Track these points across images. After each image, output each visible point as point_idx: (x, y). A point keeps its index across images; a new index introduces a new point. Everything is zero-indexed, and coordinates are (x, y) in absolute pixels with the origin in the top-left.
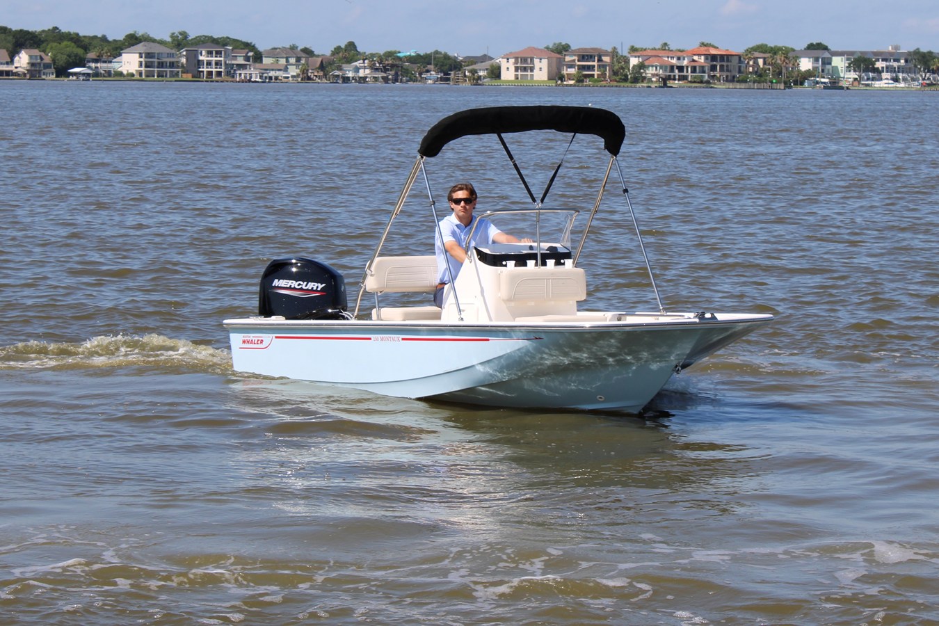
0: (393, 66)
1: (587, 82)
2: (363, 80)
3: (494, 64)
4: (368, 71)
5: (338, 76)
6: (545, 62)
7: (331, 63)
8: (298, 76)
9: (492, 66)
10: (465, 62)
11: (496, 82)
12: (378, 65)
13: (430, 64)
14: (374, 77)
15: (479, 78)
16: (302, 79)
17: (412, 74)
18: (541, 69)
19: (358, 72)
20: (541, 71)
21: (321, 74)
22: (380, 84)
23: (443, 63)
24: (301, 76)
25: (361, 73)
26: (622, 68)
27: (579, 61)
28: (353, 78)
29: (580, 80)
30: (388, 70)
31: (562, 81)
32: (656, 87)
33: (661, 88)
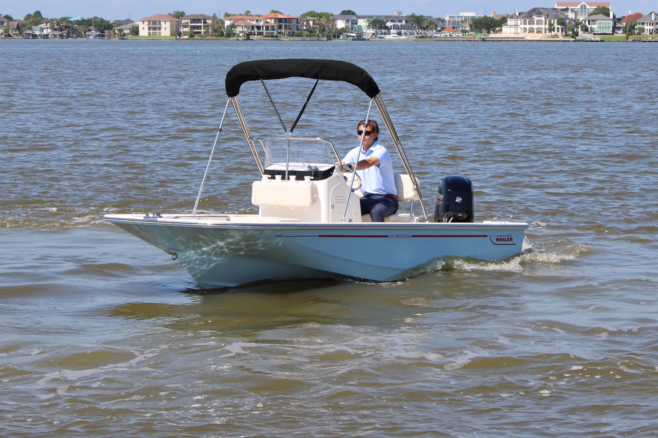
0: (67, 27)
1: (197, 36)
2: (46, 36)
3: (135, 25)
4: (50, 30)
5: (29, 34)
6: (170, 23)
7: (25, 25)
8: (2, 34)
9: (133, 27)
10: (115, 24)
11: (136, 37)
12: (57, 26)
13: (92, 25)
14: (54, 34)
15: (125, 34)
16: (4, 36)
17: (80, 32)
19: (43, 31)
20: (165, 30)
21: (18, 32)
22: (58, 39)
23: (101, 24)
25: (46, 32)
26: (220, 28)
27: (192, 23)
28: (39, 35)
29: (192, 35)
30: (64, 29)
32: (242, 40)
33: (245, 40)
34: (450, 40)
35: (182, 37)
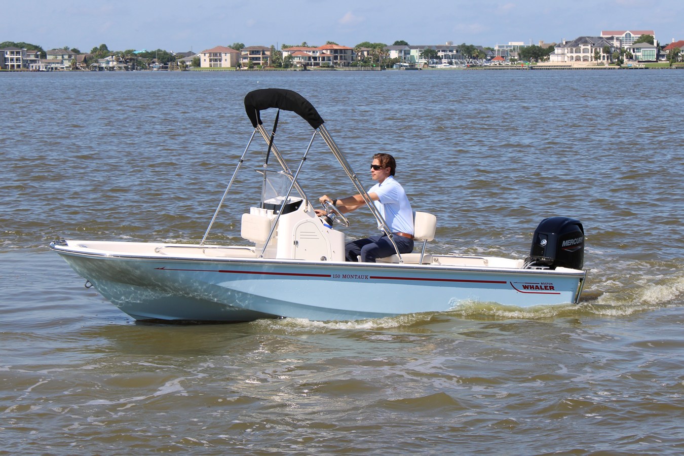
0: (131, 59)
1: (256, 68)
2: (112, 69)
3: (196, 57)
4: (115, 63)
5: (96, 67)
6: (228, 55)
7: (91, 58)
8: (70, 67)
9: (195, 59)
10: (177, 56)
11: (197, 69)
12: (121, 59)
13: (155, 58)
14: (119, 67)
15: (187, 66)
16: (73, 69)
17: (144, 64)
18: (226, 60)
19: (109, 64)
20: (226, 62)
21: (85, 65)
22: (123, 71)
23: (163, 57)
24: (72, 67)
25: (111, 64)
26: (278, 59)
27: (250, 54)
28: (105, 67)
29: (251, 67)
30: (128, 62)
31: (240, 68)
32: (300, 70)
33: (303, 70)
34: (500, 69)
35: (242, 69)
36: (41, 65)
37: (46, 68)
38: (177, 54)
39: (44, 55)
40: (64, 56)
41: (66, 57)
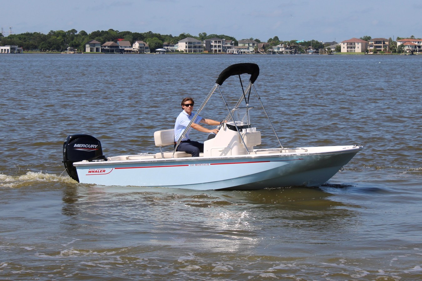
0: (294, 47)
1: (379, 53)
2: (281, 53)
3: (338, 46)
4: (283, 49)
5: (270, 51)
6: (360, 44)
7: (268, 46)
8: (253, 51)
9: (337, 46)
10: (325, 45)
11: (339, 53)
12: (288, 46)
13: (310, 46)
14: (286, 52)
15: (332, 51)
16: (255, 53)
17: (303, 50)
18: (358, 47)
19: (279, 49)
20: (358, 48)
21: (263, 50)
22: (289, 54)
23: (316, 45)
24: (255, 51)
25: (281, 50)
26: (394, 47)
27: (375, 44)
28: (277, 52)
29: (375, 52)
30: (292, 48)
31: (367, 53)
32: (409, 55)
33: (411, 55)
35: (369, 53)
36: (234, 50)
37: (237, 52)
38: (325, 43)
39: (236, 44)
40: (250, 44)
41: (251, 45)
